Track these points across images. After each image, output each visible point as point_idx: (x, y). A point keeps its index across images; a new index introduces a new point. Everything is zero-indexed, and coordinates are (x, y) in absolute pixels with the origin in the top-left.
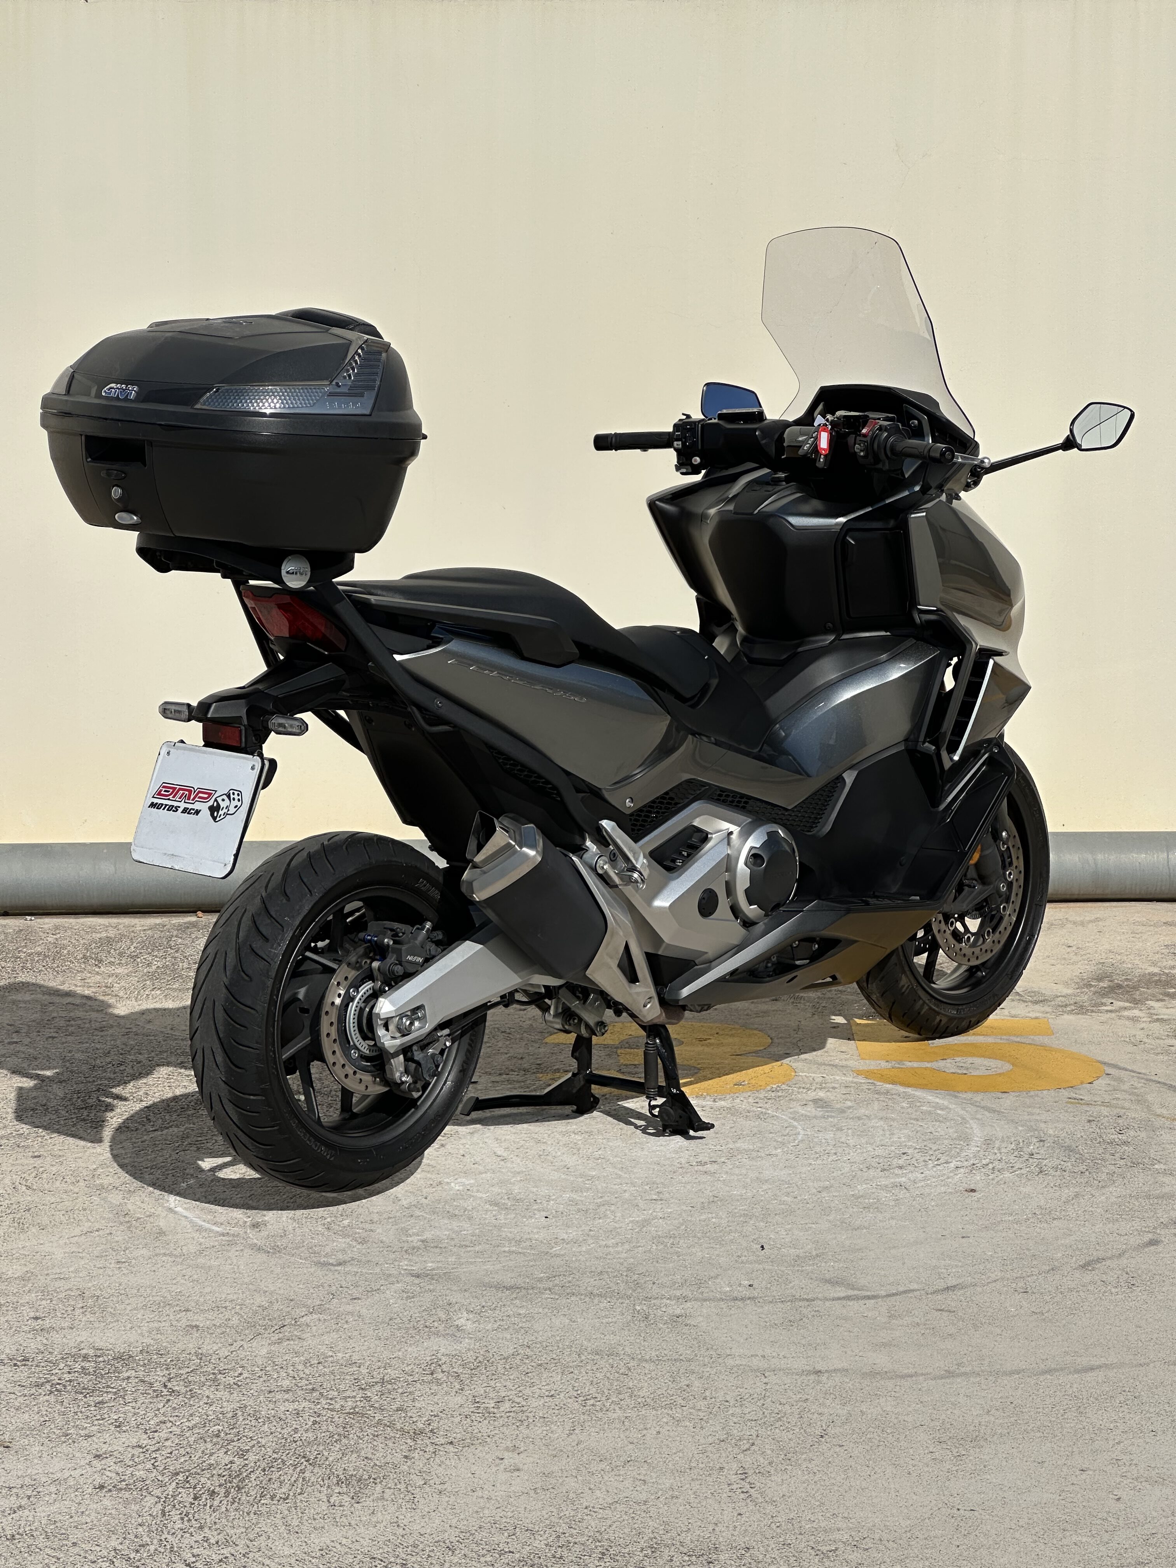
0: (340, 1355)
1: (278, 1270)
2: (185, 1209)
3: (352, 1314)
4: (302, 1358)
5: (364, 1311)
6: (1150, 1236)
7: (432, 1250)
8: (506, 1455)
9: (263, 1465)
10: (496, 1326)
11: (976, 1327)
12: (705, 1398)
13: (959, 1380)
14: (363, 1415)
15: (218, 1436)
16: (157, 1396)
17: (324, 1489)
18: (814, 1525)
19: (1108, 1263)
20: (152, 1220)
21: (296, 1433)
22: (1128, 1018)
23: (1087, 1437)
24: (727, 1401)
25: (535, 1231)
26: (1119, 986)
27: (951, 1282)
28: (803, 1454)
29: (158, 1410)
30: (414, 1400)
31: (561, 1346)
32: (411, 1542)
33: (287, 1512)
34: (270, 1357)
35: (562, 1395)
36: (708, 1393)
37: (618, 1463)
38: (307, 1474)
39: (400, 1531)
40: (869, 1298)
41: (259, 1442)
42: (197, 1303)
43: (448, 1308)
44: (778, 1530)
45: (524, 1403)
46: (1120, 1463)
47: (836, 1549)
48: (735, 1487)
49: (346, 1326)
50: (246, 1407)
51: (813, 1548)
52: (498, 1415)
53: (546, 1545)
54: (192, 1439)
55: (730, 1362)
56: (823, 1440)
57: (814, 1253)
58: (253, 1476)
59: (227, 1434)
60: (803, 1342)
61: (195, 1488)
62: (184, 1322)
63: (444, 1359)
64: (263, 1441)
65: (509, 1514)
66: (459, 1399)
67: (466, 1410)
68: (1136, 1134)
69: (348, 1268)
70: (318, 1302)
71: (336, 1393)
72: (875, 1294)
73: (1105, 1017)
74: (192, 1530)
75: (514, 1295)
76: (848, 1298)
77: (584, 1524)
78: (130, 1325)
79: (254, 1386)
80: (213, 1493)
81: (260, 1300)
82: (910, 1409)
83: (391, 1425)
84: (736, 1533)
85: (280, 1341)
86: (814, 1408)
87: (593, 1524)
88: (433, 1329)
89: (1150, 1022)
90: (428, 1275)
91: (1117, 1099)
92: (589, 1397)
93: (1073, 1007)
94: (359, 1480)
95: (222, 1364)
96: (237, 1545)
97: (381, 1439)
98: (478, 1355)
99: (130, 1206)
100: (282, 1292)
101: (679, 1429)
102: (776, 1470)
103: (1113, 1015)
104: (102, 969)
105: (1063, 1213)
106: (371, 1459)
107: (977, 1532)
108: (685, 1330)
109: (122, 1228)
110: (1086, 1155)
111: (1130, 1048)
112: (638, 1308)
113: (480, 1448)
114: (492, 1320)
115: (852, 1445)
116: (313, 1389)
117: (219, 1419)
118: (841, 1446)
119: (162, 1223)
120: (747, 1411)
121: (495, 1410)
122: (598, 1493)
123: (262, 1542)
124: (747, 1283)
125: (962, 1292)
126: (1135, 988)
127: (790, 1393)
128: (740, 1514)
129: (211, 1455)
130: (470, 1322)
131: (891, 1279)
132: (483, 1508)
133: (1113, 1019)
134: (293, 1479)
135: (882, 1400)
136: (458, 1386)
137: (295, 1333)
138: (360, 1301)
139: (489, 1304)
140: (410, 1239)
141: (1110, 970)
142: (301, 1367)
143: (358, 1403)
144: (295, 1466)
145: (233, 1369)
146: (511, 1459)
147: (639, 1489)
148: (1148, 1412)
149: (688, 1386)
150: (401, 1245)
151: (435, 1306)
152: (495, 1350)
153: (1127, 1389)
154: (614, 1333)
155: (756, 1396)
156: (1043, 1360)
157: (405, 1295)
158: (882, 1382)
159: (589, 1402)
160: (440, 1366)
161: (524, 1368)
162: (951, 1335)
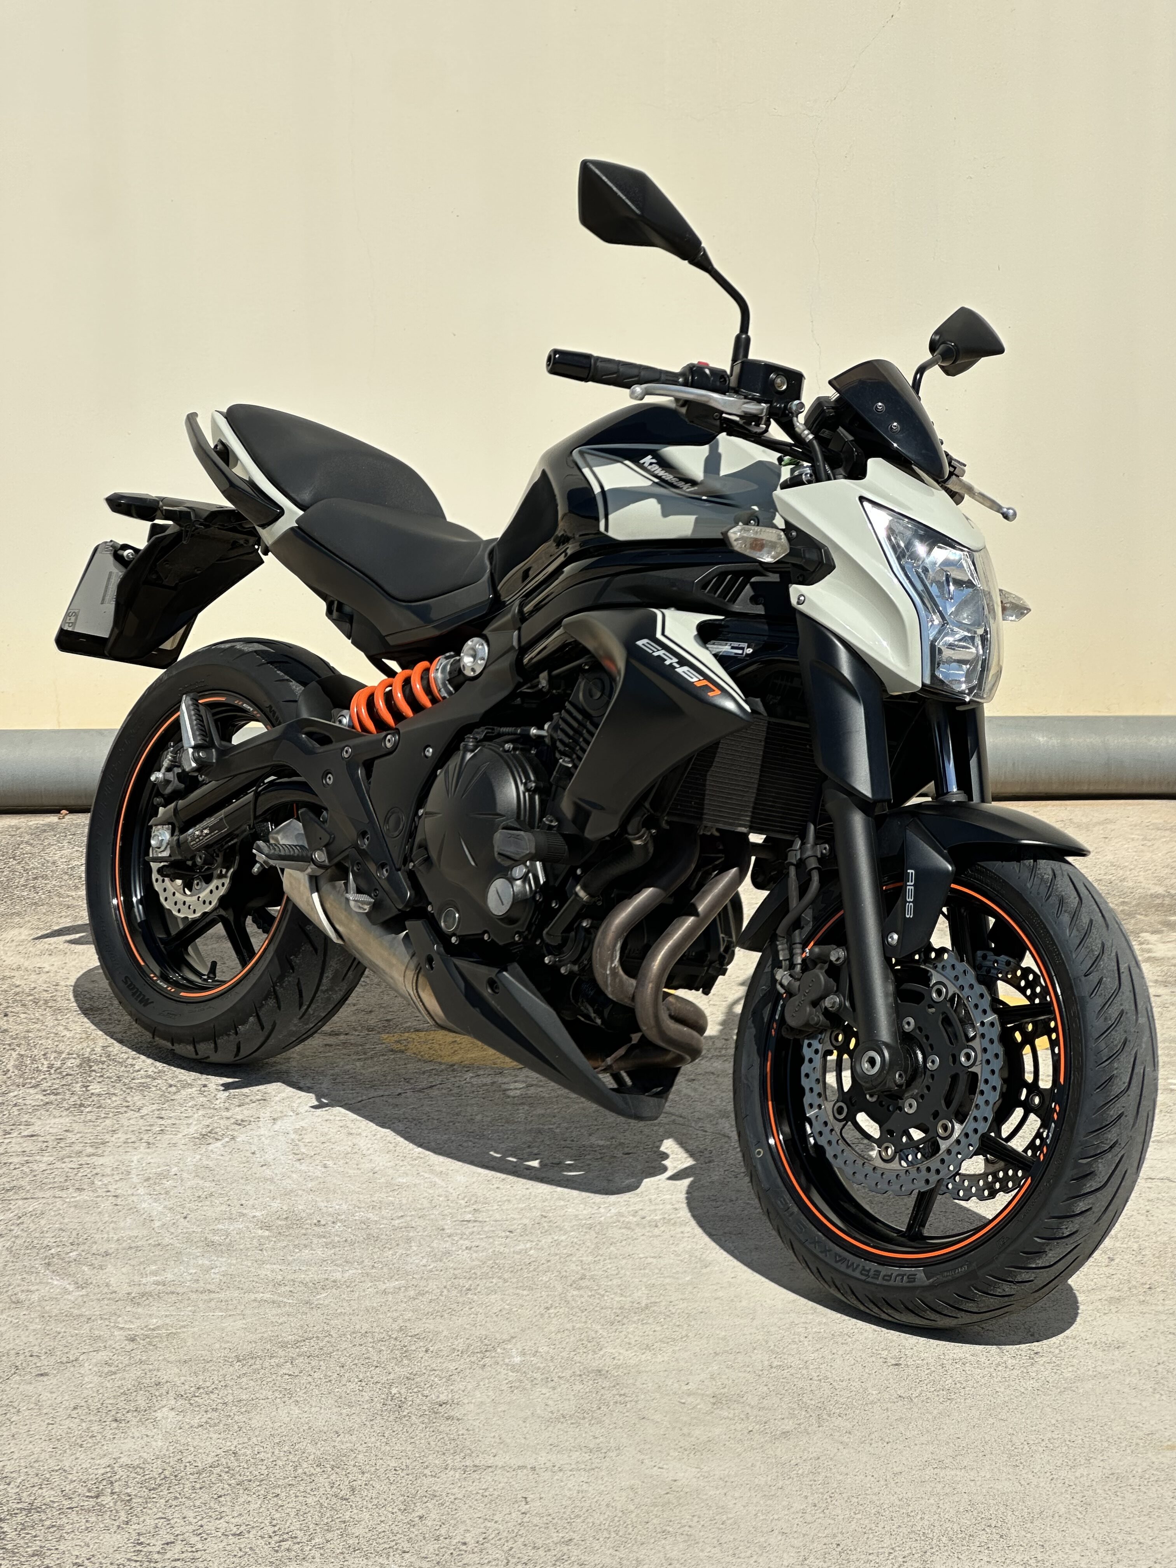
3: (30, 1399)
5: (46, 1395)
7: (167, 1298)
10: (204, 1419)
12: (437, 1539)
24: (465, 1544)
31: (277, 1452)
35: (254, 1532)
36: (443, 1531)
43: (153, 1389)
45: (199, 1546)
55: (488, 1478)
57: (643, 1305)
63: (121, 1473)
66: (118, 1539)
75: (244, 1370)
88: (123, 1424)
90: (148, 1336)
92: (285, 1536)
98: (166, 1466)
108: (445, 1426)
112: (394, 1391)
114: (203, 1410)
130: (173, 1413)
135: (671, 1540)
136: (123, 1516)
138: (45, 1378)
139: (208, 1384)
140: (144, 1281)
149: (421, 1518)
150: (129, 1290)
151: (139, 1386)
152: (190, 1458)
153: (994, 1524)
154: (350, 1432)
155: (505, 1534)
156: (895, 1474)
157: (106, 1369)
158: (677, 1511)
159: (286, 1545)
160: (112, 1483)
161: (217, 1488)
162: (785, 1434)
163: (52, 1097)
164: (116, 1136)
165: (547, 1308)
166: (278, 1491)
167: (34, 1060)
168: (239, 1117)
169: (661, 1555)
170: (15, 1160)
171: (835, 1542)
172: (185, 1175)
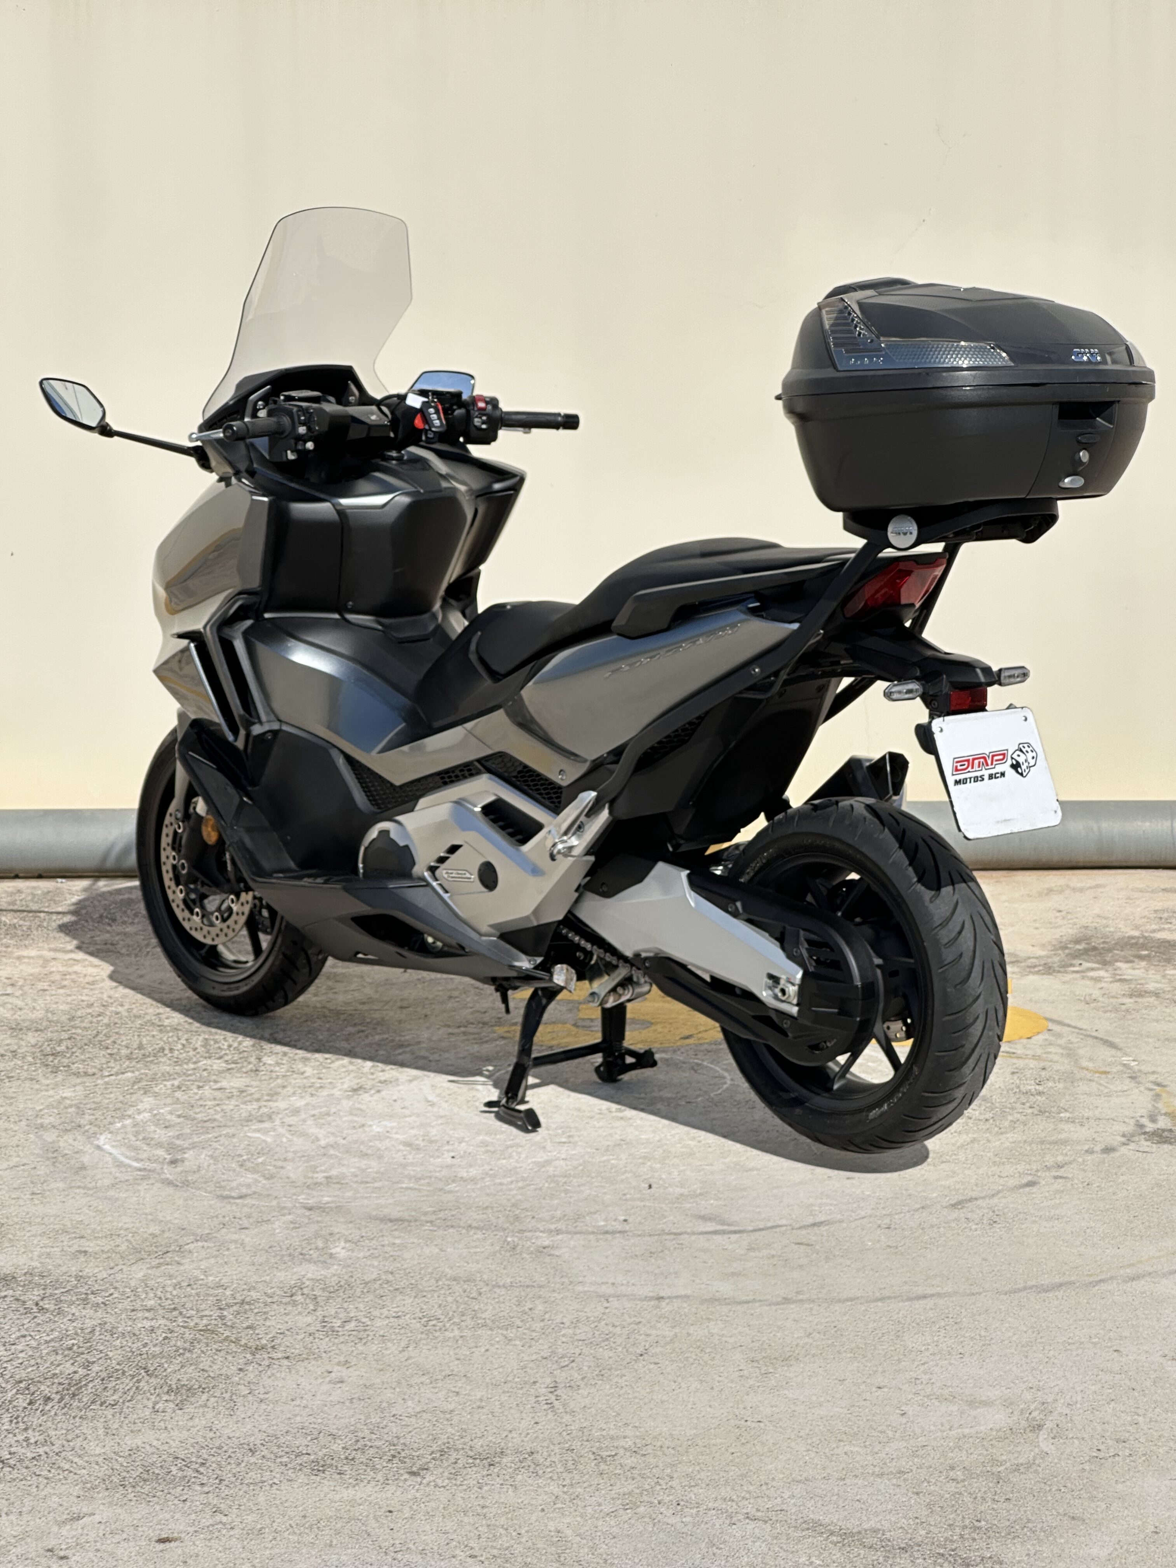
0: (211, 1278)
1: (180, 1202)
2: (113, 1146)
3: (236, 1242)
4: (174, 1281)
5: (247, 1240)
6: (1030, 1178)
7: (333, 1186)
8: (336, 1368)
9: (104, 1375)
10: (368, 1254)
11: (827, 1259)
12: (543, 1320)
13: (792, 1306)
14: (213, 1332)
15: (70, 1349)
16: (26, 1313)
17: (153, 1398)
18: (604, 1433)
19: (980, 1202)
20: (77, 1156)
21: (144, 1347)
22: (1092, 978)
23: (896, 1358)
24: (563, 1323)
25: (438, 1169)
26: (1095, 949)
27: (821, 1218)
28: (617, 1370)
29: (23, 1325)
30: (265, 1320)
31: (423, 1272)
32: (217, 1444)
33: (111, 1417)
34: (144, 1281)
35: (408, 1316)
36: (547, 1316)
37: (440, 1377)
38: (141, 1384)
39: (211, 1435)
40: (735, 1232)
41: (107, 1355)
42: (93, 1231)
43: (328, 1237)
44: (568, 1437)
45: (369, 1323)
46: (918, 1382)
47: (616, 1454)
48: (540, 1399)
49: (226, 1253)
50: (105, 1323)
51: (594, 1453)
52: (340, 1334)
53: (343, 1448)
54: (45, 1352)
55: (580, 1288)
56: (641, 1358)
57: (698, 1191)
58: (91, 1385)
59: (79, 1347)
60: (656, 1271)
61: (33, 1394)
62: (76, 1248)
63: (308, 1283)
64: (111, 1354)
65: (320, 1421)
66: (309, 1319)
67: (312, 1329)
68: (1054, 1085)
69: (247, 1201)
70: (207, 1232)
71: (194, 1312)
72: (741, 1228)
73: (1068, 977)
74: (17, 1431)
75: (396, 1227)
76: (715, 1232)
77: (386, 1431)
78: (23, 1250)
79: (120, 1306)
80: (48, 1399)
81: (154, 1229)
82: (735, 1332)
83: (237, 1342)
84: (526, 1439)
85: (159, 1266)
86: (643, 1330)
87: (394, 1430)
88: (307, 1256)
89: (1111, 982)
90: (321, 1208)
91: (1050, 1053)
92: (432, 1318)
93: (1041, 968)
94: (189, 1390)
95: (96, 1286)
96: (53, 1445)
97: (223, 1353)
98: (341, 1280)
99: (61, 1144)
100: (176, 1222)
101: (508, 1347)
102: (586, 1385)
103: (1078, 975)
104: (114, 927)
105: (954, 1157)
106: (206, 1371)
107: (756, 1442)
108: (548, 1259)
109: (48, 1162)
110: (997, 1105)
111: (1082, 1006)
112: (509, 1239)
113: (313, 1362)
114: (366, 1249)
115: (667, 1363)
116: (175, 1309)
117: (76, 1334)
118: (656, 1364)
119: (86, 1159)
120: (578, 1331)
121: (340, 1329)
122: (410, 1403)
123: (78, 1442)
124: (623, 1218)
125: (826, 1228)
126: (1109, 950)
127: (626, 1316)
128: (537, 1423)
129: (59, 1365)
130: (344, 1251)
131: (763, 1216)
132: (296, 1415)
133: (1076, 979)
134: (128, 1387)
135: (712, 1323)
136: (312, 1307)
137: (176, 1259)
138: (247, 1231)
139: (368, 1234)
140: (316, 1175)
141: (1090, 933)
142: (170, 1289)
143: (213, 1322)
144: (133, 1377)
145: (106, 1290)
146: (339, 1372)
147: (449, 1399)
148: (964, 1336)
149: (530, 1309)
150: (305, 1181)
151: (317, 1236)
152: (359, 1275)
153: (950, 1316)
154: (478, 1262)
155: (592, 1319)
156: (880, 1289)
157: (292, 1226)
158: (718, 1308)
159: (431, 1323)
160: (301, 1289)
161: (380, 1292)
162: (801, 1266)
163: (233, 1066)
164: (286, 1090)
165: (624, 1195)
166: (425, 1294)
167: (216, 1042)
168: (383, 1079)
169: (706, 1331)
170: (209, 1103)
171: (834, 1324)
172: (342, 1114)
